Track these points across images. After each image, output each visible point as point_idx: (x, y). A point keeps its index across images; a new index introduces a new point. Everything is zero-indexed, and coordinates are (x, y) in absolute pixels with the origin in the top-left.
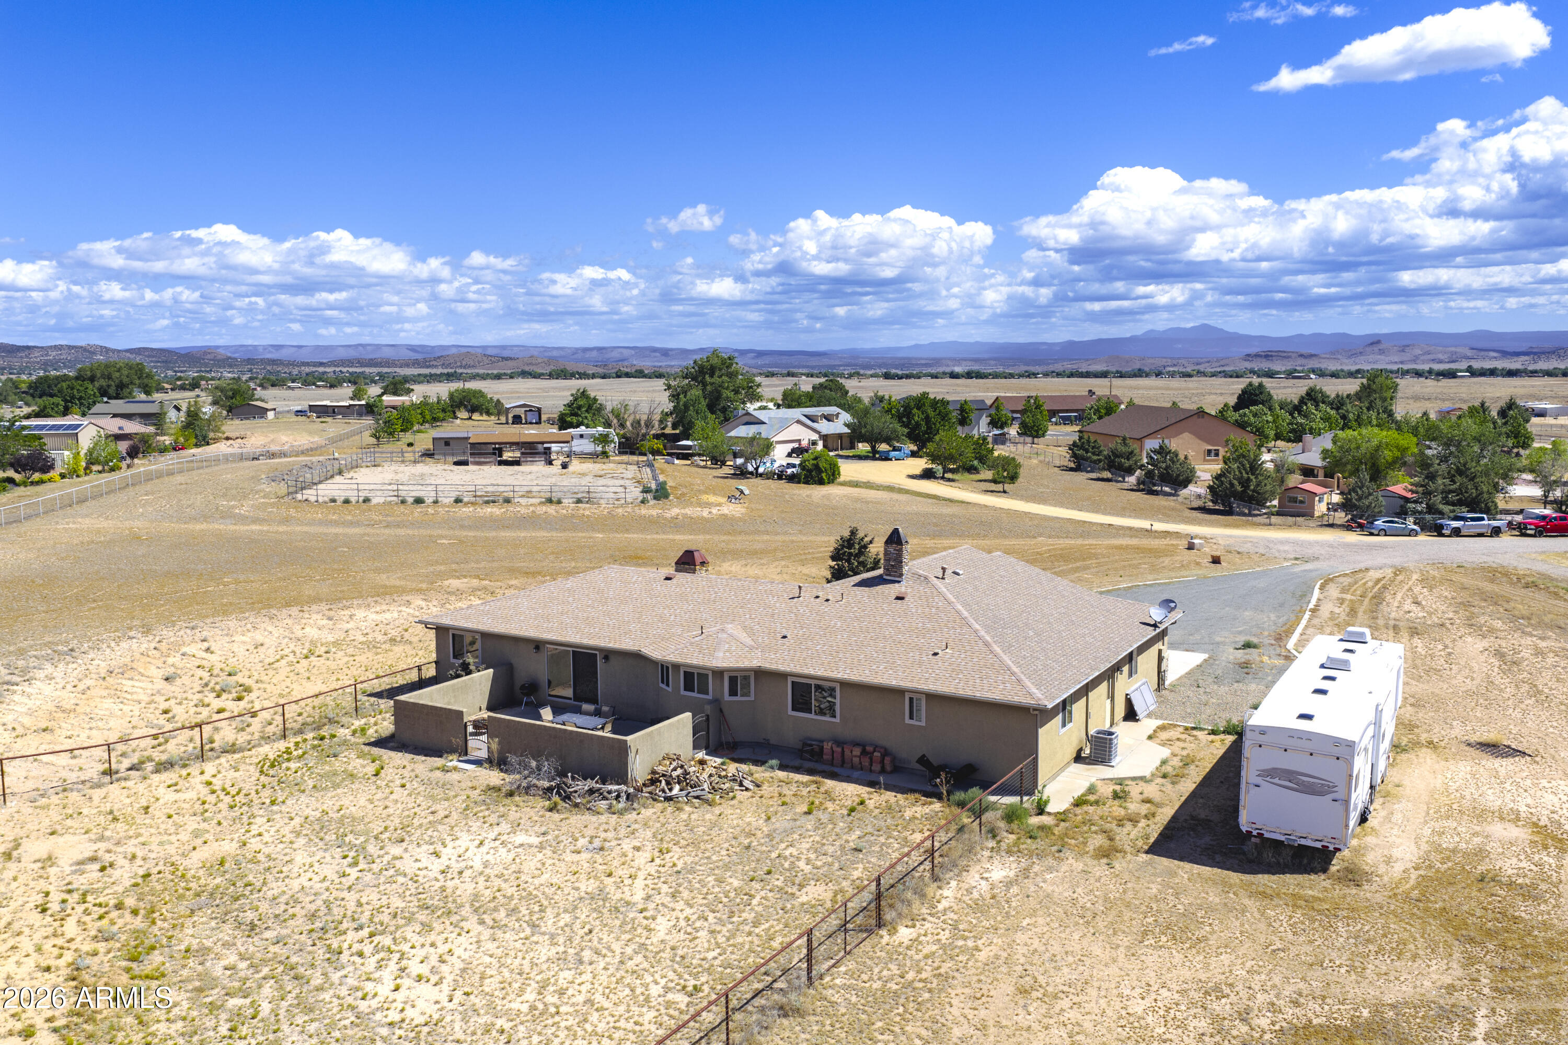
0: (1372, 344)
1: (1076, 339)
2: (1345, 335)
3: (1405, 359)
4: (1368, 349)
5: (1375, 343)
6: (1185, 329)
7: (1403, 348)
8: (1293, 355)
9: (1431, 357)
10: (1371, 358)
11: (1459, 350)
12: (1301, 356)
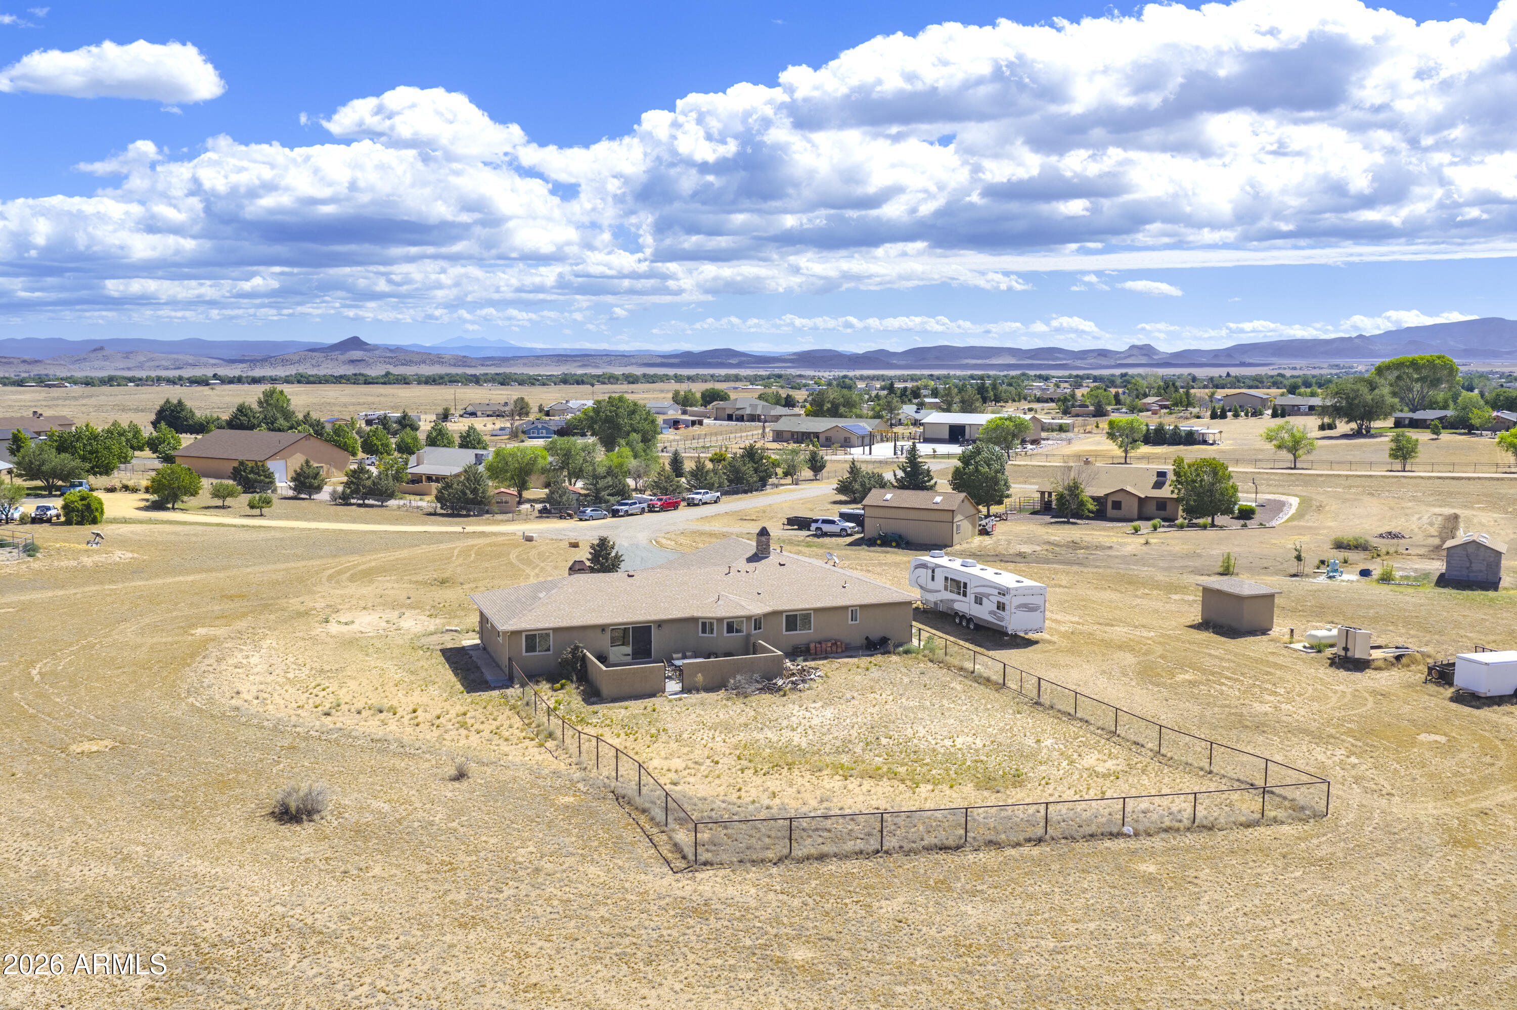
0: (95, 350)
2: (61, 340)
3: (130, 365)
5: (98, 348)
7: (127, 355)
8: (15, 361)
9: (157, 363)
10: (97, 364)
11: (180, 357)
12: (24, 361)
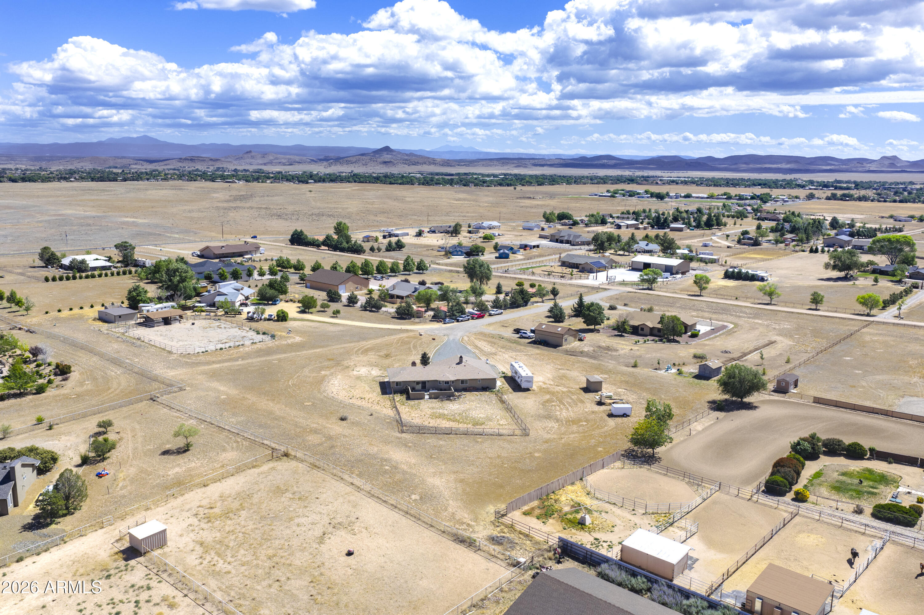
0: (247, 152)
1: (59, 142)
2: (228, 145)
3: (265, 162)
4: (245, 156)
6: (133, 138)
8: (207, 159)
